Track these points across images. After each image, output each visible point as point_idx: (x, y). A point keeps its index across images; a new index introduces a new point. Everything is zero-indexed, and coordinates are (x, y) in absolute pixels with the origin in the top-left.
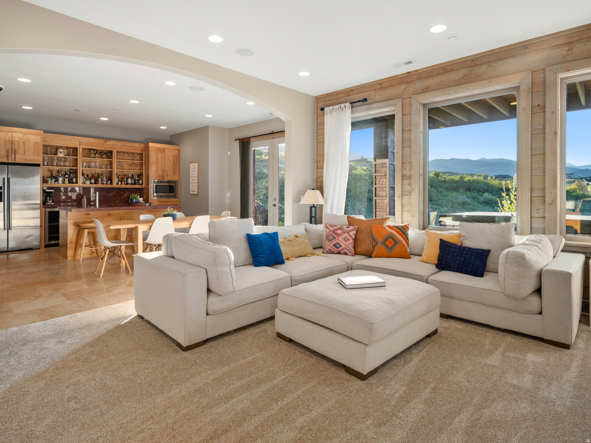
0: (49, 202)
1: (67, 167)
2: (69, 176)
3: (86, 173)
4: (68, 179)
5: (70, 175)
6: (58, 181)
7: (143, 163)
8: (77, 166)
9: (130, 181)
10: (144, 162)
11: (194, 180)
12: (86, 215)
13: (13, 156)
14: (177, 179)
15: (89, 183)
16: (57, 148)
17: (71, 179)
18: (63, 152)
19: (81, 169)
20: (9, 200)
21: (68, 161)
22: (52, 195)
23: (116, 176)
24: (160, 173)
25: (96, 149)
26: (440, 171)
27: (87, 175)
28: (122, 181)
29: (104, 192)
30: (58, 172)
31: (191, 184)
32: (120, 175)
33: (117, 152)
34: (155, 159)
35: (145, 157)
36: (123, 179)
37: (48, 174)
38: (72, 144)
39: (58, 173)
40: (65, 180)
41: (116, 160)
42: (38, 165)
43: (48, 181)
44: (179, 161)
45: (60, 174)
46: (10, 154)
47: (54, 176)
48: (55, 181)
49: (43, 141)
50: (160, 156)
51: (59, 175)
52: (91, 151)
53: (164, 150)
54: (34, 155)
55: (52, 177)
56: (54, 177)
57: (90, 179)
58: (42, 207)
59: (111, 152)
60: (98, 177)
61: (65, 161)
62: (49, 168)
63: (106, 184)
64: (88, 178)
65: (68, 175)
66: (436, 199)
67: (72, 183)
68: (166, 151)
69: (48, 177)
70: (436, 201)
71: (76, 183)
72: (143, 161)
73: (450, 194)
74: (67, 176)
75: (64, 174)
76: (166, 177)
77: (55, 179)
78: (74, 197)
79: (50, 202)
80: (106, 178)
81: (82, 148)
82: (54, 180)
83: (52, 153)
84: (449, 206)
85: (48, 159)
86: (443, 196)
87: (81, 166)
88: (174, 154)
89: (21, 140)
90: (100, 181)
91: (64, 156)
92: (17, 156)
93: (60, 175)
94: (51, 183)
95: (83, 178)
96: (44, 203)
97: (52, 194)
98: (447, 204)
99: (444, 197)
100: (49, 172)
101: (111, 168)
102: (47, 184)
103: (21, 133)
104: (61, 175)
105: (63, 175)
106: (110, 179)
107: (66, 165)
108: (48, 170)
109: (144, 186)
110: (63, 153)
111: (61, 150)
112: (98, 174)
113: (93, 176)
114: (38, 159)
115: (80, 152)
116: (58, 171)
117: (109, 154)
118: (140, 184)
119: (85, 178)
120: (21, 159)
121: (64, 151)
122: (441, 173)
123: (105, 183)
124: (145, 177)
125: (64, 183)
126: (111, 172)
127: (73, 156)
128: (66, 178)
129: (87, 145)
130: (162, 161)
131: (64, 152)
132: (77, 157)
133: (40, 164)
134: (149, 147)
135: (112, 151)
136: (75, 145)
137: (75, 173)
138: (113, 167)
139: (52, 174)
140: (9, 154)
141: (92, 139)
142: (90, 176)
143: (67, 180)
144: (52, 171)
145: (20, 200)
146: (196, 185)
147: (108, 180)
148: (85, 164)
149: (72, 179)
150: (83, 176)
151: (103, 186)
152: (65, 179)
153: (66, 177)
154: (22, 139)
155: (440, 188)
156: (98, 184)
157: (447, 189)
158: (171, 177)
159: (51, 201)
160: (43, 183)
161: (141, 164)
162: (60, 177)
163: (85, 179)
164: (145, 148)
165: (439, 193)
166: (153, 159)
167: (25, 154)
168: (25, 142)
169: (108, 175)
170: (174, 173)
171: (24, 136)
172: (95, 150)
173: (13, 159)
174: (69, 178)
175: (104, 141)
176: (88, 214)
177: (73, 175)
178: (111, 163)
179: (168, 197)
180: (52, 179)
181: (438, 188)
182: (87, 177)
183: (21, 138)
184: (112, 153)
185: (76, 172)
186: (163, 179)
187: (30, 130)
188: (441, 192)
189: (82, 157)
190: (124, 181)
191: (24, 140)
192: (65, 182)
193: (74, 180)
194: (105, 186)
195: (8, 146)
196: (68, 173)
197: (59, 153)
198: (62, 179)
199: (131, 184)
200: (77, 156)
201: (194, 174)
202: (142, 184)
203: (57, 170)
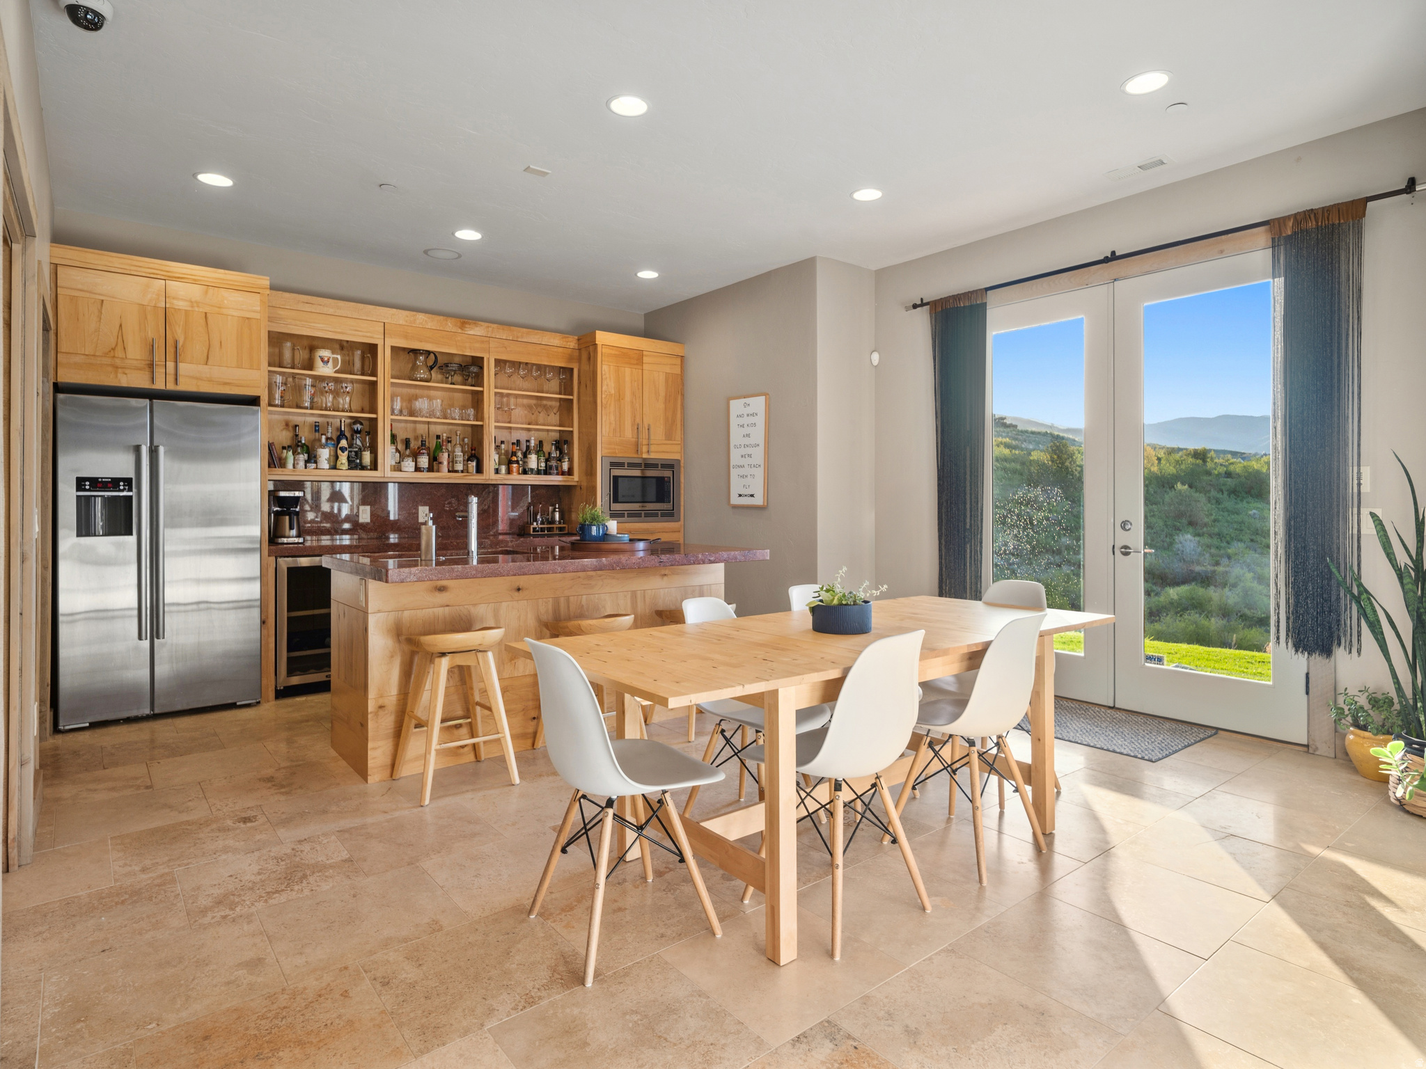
0: (287, 534)
1: (343, 411)
2: (351, 445)
3: (401, 436)
4: (346, 453)
5: (353, 439)
6: (316, 462)
7: (571, 401)
8: (373, 409)
9: (533, 462)
10: (575, 398)
11: (750, 456)
12: (437, 594)
13: (170, 365)
14: (677, 457)
15: (413, 469)
16: (313, 344)
17: (356, 452)
18: (331, 361)
19: (389, 417)
20: (155, 526)
21: (348, 392)
22: (297, 510)
23: (493, 446)
24: (629, 434)
25: (432, 352)
26: (1207, 448)
27: (407, 443)
28: (510, 462)
29: (453, 500)
30: (316, 431)
31: (734, 473)
32: (502, 442)
33: (498, 362)
34: (613, 385)
35: (579, 383)
36: (514, 454)
37: (284, 437)
38: (360, 333)
39: (317, 434)
40: (337, 457)
41: (493, 390)
42: (254, 401)
43: (286, 458)
44: (683, 395)
45: (324, 437)
46: (159, 357)
47: (303, 442)
48: (307, 462)
49: (271, 319)
50: (628, 379)
51: (320, 440)
52: (416, 359)
53: (637, 358)
54: (239, 366)
55: (298, 446)
56: (303, 446)
57: (415, 455)
58: (266, 552)
59: (478, 362)
60: (439, 447)
61: (336, 394)
62: (286, 417)
63: (462, 472)
64: (408, 452)
65: (347, 439)
66: (1206, 520)
67: (360, 469)
68: (646, 359)
69: (284, 448)
70: (1206, 525)
71: (371, 470)
72: (572, 395)
73: (1242, 505)
74: (344, 443)
75: (335, 438)
76: (645, 449)
77: (308, 452)
78: (364, 516)
79: (291, 537)
80: (462, 451)
81: (393, 348)
82: (303, 457)
83: (296, 362)
84: (1247, 537)
85: (286, 384)
86: (1223, 512)
87: (388, 411)
88: (668, 370)
89: (196, 309)
90: (445, 463)
91: (336, 372)
92: (181, 366)
93: (323, 440)
94: (295, 467)
95: (394, 450)
96: (274, 535)
97: (296, 507)
98: (1238, 532)
99: (1226, 514)
100: (289, 431)
101: (479, 415)
102: (281, 469)
103: (195, 282)
104: (327, 439)
105: (331, 439)
106: (475, 456)
107: (341, 406)
108: (284, 424)
109: (576, 477)
110: (330, 363)
111: (326, 353)
112: (438, 437)
113: (423, 443)
114: (253, 379)
115: (385, 360)
116: (316, 428)
117: (474, 369)
118: (563, 473)
119: (399, 452)
120: (197, 378)
121: (335, 356)
122: (1213, 453)
123: (459, 467)
124: (580, 449)
125: (334, 467)
126: (477, 433)
127: (363, 374)
128: (343, 449)
129: (406, 337)
130: (633, 394)
131: (335, 360)
132: (374, 379)
133: (259, 397)
134: (595, 345)
135: (483, 358)
136: (369, 334)
137: (368, 433)
138: (486, 416)
139: (297, 436)
140: (156, 359)
141: (421, 316)
142: (414, 444)
143: (343, 458)
144: (296, 426)
145: (192, 526)
146: (759, 473)
147: (468, 460)
148: (398, 406)
149: (358, 454)
150: (394, 443)
151: (455, 478)
152: (339, 452)
153: (340, 445)
154: (198, 307)
155: (1214, 493)
156: (438, 471)
157: (1233, 492)
158: (660, 450)
159: (294, 532)
160: (269, 467)
161: (566, 406)
162: (323, 446)
163: (398, 454)
164: (580, 349)
165: (1212, 504)
166: (607, 385)
167: (210, 362)
168: (208, 315)
169: (466, 440)
170: (669, 436)
171: (206, 292)
172: (428, 353)
173: (171, 379)
174: (349, 451)
175: (459, 324)
176: (442, 589)
177: (363, 442)
178: (477, 401)
179: (651, 515)
180: (299, 454)
181: (1210, 491)
182: (406, 448)
183: (196, 302)
184: (482, 368)
185: (371, 429)
186: (635, 456)
187: (226, 271)
188: (1217, 502)
189: (392, 377)
190: (517, 462)
191: (207, 309)
192: (339, 463)
193: (367, 457)
194: (459, 478)
195: (153, 330)
196: (348, 434)
197: (319, 363)
198: (330, 455)
199: (538, 472)
200: (374, 374)
201: (748, 435)
202: (570, 472)
203: (311, 425)
